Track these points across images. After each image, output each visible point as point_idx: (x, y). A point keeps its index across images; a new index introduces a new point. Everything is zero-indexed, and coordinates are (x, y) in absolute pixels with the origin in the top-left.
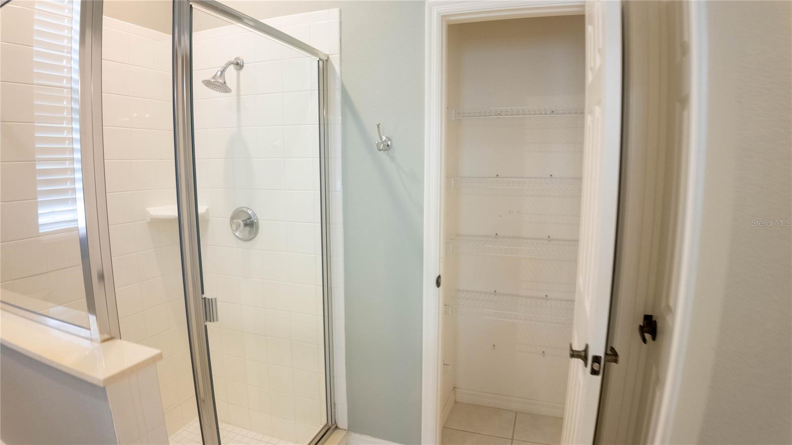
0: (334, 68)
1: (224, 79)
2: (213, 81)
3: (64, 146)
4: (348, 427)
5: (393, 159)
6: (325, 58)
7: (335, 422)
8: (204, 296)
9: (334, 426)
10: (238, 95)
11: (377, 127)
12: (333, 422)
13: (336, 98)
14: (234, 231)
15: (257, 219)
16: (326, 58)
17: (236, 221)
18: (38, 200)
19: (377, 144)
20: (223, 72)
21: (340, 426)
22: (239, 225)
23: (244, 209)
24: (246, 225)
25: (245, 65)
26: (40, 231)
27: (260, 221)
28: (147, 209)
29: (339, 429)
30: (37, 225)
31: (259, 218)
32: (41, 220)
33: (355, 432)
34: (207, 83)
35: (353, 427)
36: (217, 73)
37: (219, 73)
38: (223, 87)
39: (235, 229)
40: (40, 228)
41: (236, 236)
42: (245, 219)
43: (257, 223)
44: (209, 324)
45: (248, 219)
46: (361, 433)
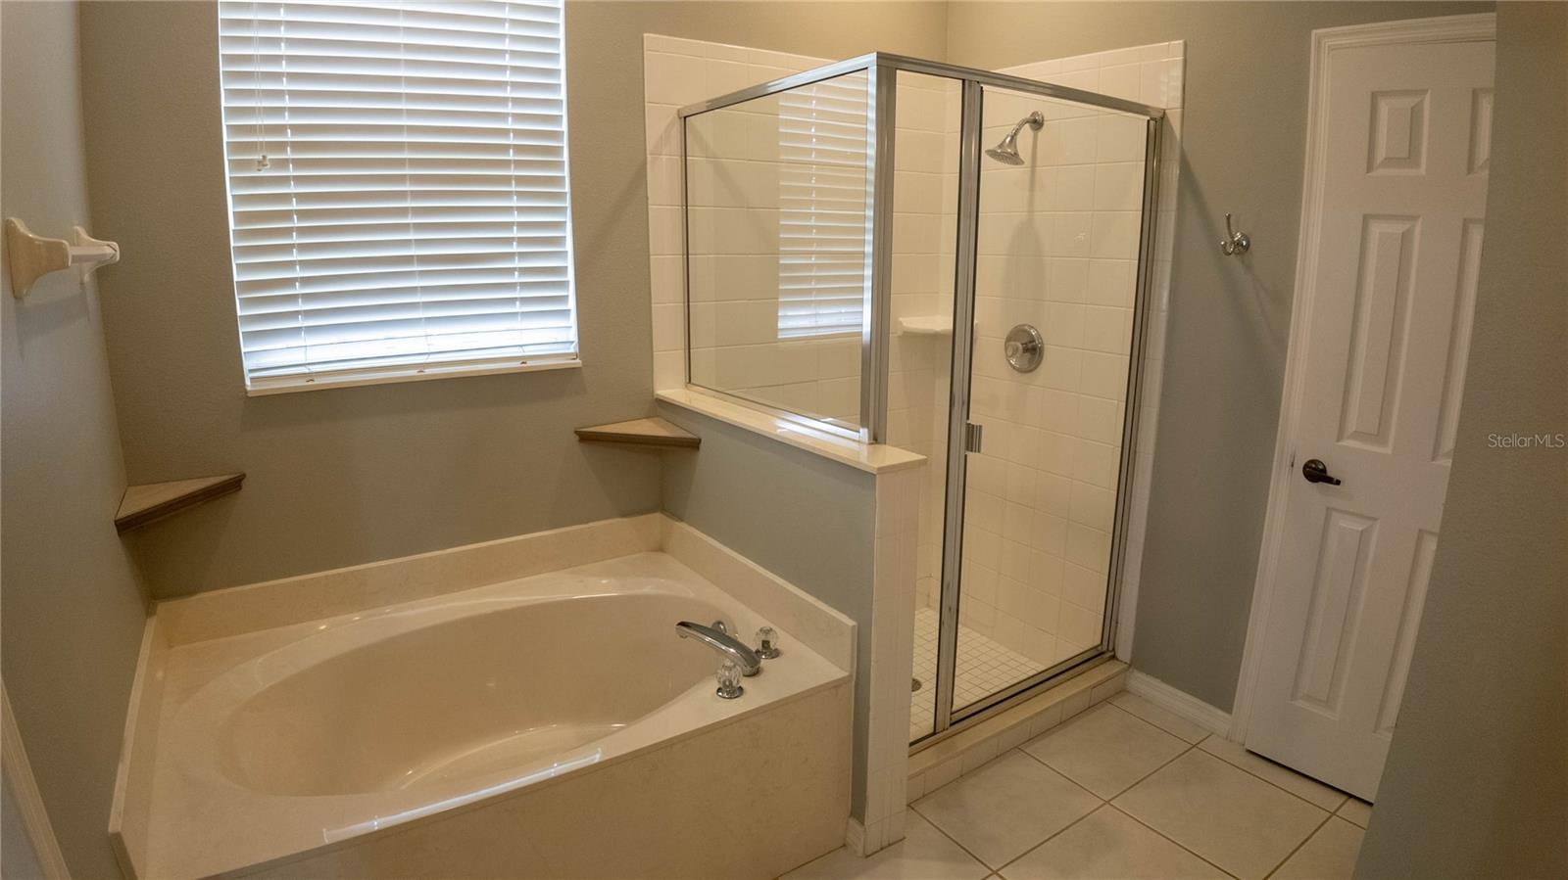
0: (1172, 129)
1: (1015, 147)
2: (999, 151)
3: (810, 237)
4: (1131, 661)
5: (1249, 268)
6: (1158, 115)
7: (1114, 649)
8: (969, 422)
9: (1111, 654)
10: (1034, 166)
11: (1225, 221)
12: (1111, 648)
13: (1172, 173)
14: (1008, 358)
15: (1042, 343)
16: (1161, 114)
17: (1013, 343)
18: (780, 300)
19: (1224, 246)
20: (1013, 137)
21: (1119, 655)
22: (1017, 349)
23: (1026, 327)
24: (1026, 350)
25: (1045, 123)
26: (780, 337)
27: (1046, 346)
28: (901, 319)
29: (1117, 659)
30: (776, 330)
31: (1045, 341)
32: (781, 325)
33: (1141, 669)
34: (993, 154)
35: (1137, 663)
36: (1005, 140)
37: (1009, 139)
38: (1013, 158)
39: (1010, 353)
40: (780, 333)
41: (1011, 364)
42: (1026, 341)
43: (1041, 350)
44: (969, 454)
45: (1030, 342)
46: (1148, 673)
